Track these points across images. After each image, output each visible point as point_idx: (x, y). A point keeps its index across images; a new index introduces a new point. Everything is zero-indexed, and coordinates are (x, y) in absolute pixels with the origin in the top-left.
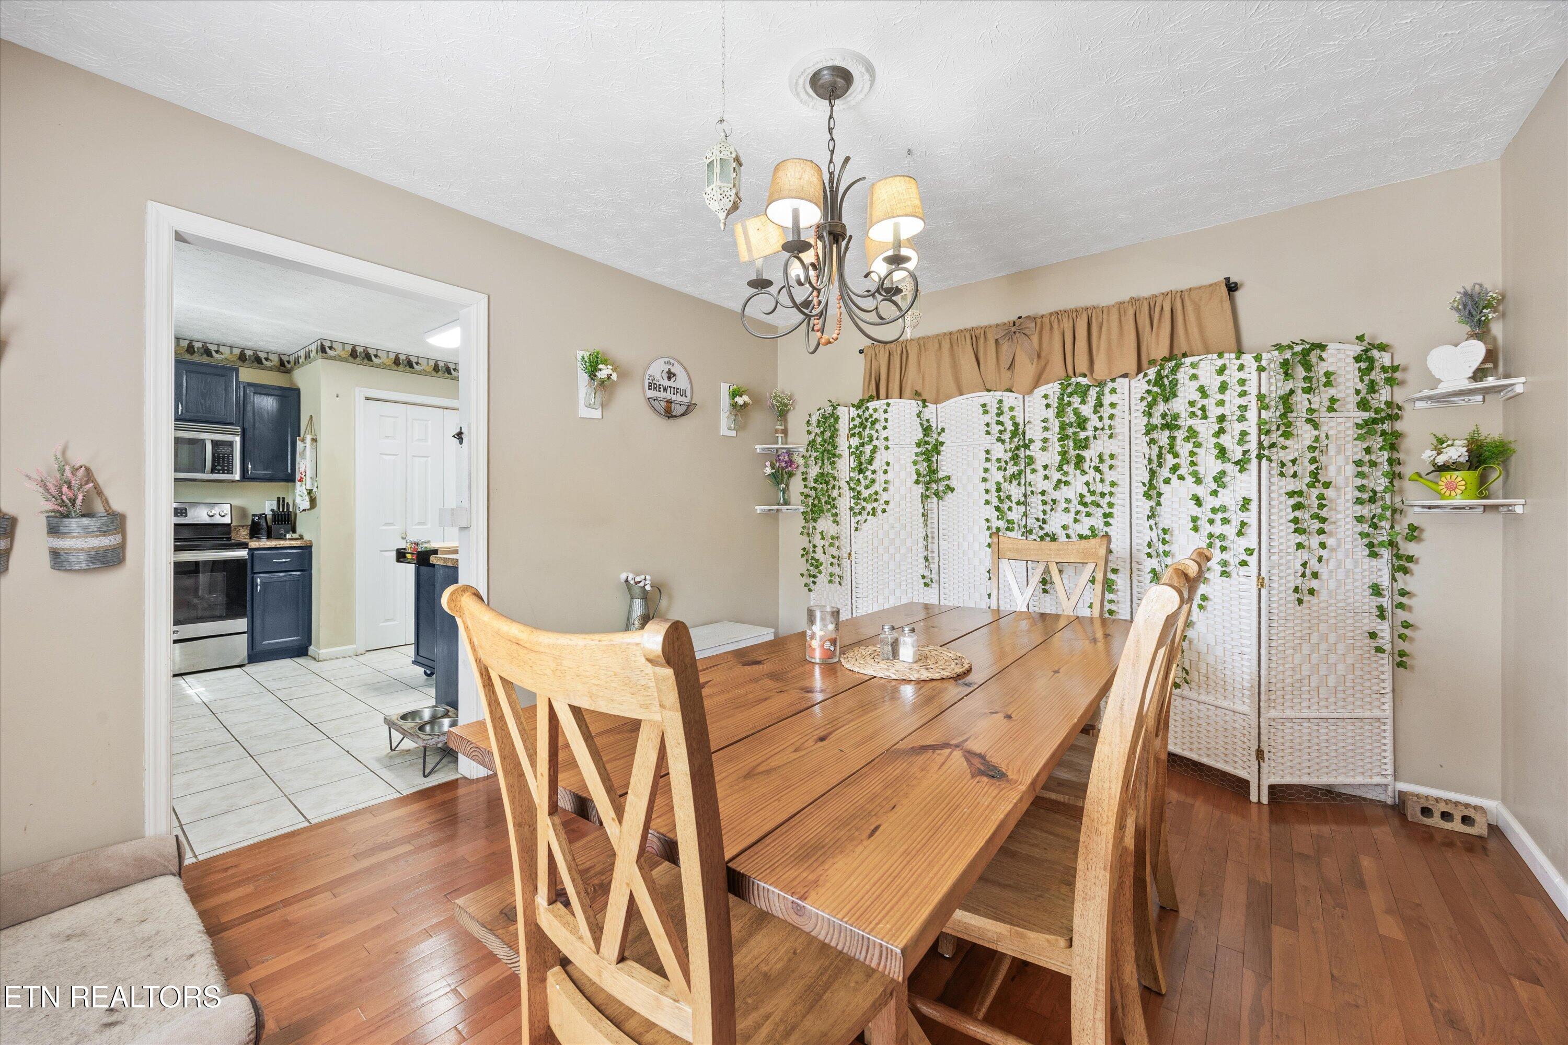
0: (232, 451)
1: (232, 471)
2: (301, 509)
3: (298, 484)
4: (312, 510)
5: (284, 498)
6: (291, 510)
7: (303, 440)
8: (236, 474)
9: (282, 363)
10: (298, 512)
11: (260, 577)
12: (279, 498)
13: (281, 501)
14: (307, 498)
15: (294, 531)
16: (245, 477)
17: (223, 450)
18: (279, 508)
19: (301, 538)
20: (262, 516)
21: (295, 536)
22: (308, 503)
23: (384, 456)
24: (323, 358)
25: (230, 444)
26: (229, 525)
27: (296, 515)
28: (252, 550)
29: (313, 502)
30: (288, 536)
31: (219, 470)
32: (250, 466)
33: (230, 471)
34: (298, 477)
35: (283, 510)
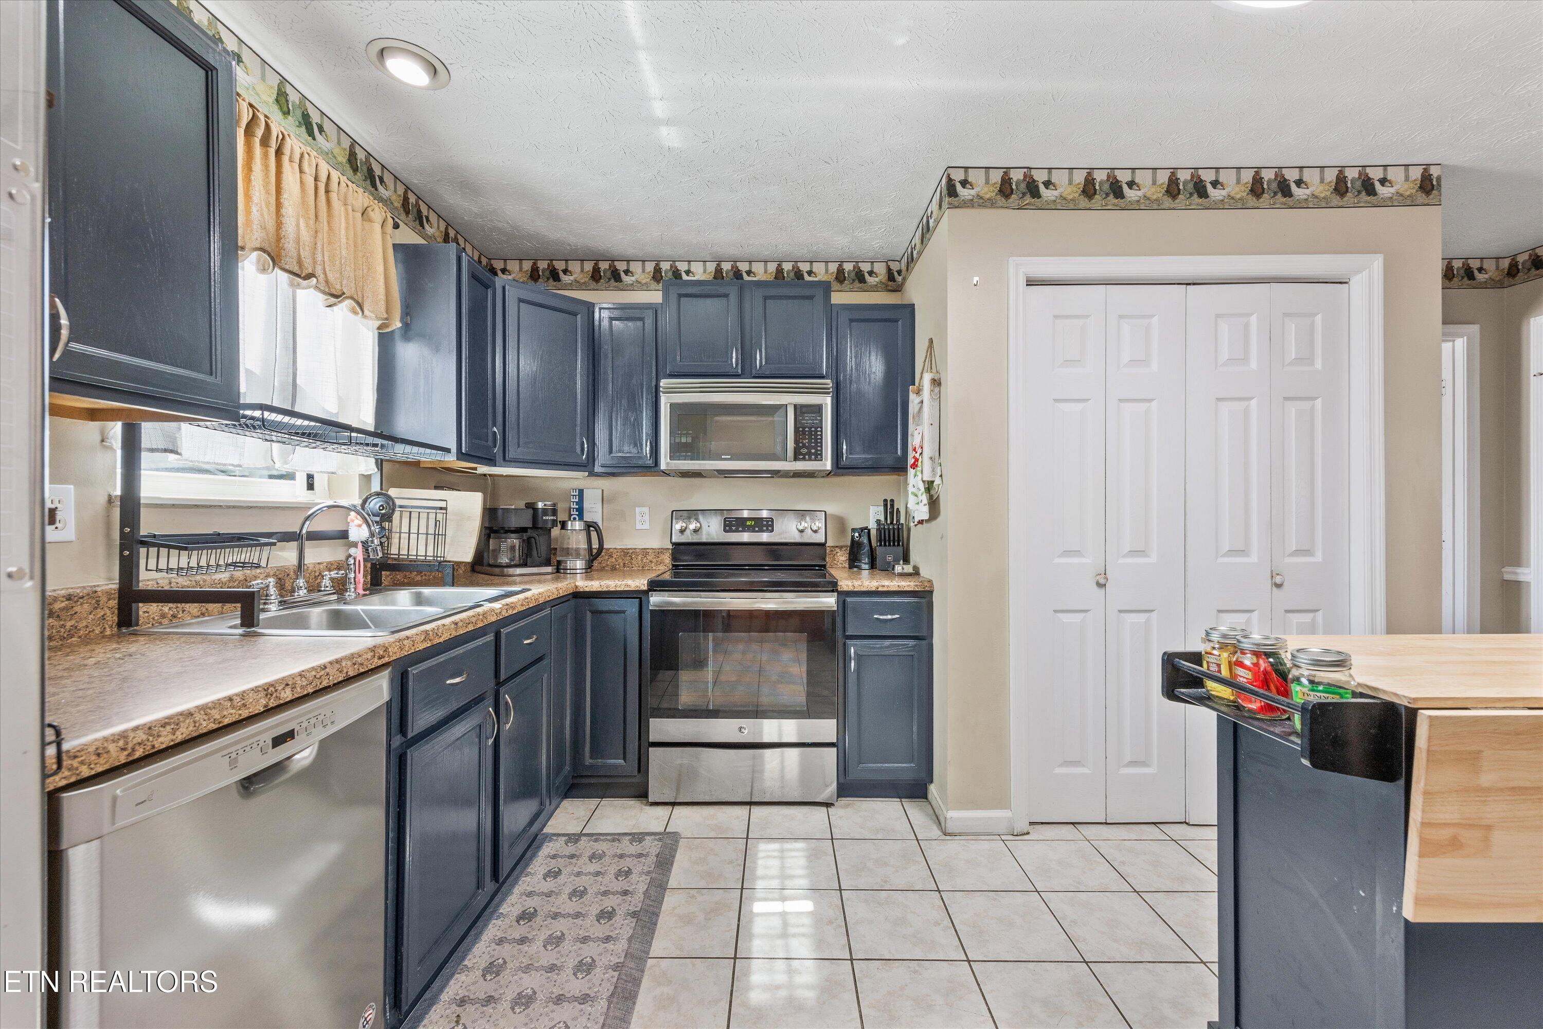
0: (821, 421)
1: (821, 455)
2: (916, 520)
3: (911, 472)
4: (934, 523)
5: (892, 501)
6: (902, 521)
7: (918, 392)
8: (826, 460)
9: (891, 277)
10: (912, 524)
11: (855, 645)
12: (885, 501)
13: (889, 506)
14: (924, 498)
15: (906, 560)
16: (840, 468)
17: (808, 420)
18: (886, 519)
19: (916, 573)
20: (865, 530)
21: (908, 569)
22: (926, 509)
23: (1061, 405)
24: (952, 206)
25: (817, 409)
26: (823, 545)
27: (909, 530)
28: (843, 595)
29: (934, 504)
30: (898, 569)
31: (804, 455)
32: (845, 447)
33: (818, 456)
34: (911, 461)
35: (892, 523)
